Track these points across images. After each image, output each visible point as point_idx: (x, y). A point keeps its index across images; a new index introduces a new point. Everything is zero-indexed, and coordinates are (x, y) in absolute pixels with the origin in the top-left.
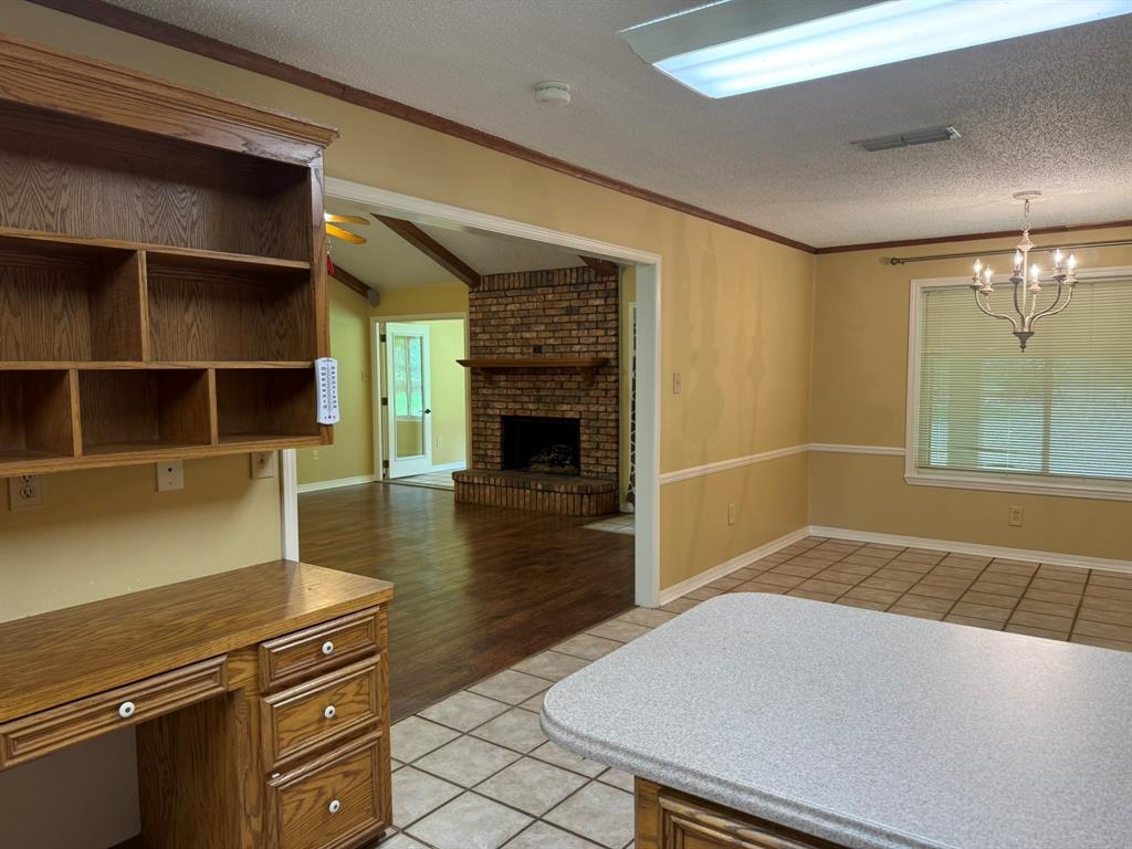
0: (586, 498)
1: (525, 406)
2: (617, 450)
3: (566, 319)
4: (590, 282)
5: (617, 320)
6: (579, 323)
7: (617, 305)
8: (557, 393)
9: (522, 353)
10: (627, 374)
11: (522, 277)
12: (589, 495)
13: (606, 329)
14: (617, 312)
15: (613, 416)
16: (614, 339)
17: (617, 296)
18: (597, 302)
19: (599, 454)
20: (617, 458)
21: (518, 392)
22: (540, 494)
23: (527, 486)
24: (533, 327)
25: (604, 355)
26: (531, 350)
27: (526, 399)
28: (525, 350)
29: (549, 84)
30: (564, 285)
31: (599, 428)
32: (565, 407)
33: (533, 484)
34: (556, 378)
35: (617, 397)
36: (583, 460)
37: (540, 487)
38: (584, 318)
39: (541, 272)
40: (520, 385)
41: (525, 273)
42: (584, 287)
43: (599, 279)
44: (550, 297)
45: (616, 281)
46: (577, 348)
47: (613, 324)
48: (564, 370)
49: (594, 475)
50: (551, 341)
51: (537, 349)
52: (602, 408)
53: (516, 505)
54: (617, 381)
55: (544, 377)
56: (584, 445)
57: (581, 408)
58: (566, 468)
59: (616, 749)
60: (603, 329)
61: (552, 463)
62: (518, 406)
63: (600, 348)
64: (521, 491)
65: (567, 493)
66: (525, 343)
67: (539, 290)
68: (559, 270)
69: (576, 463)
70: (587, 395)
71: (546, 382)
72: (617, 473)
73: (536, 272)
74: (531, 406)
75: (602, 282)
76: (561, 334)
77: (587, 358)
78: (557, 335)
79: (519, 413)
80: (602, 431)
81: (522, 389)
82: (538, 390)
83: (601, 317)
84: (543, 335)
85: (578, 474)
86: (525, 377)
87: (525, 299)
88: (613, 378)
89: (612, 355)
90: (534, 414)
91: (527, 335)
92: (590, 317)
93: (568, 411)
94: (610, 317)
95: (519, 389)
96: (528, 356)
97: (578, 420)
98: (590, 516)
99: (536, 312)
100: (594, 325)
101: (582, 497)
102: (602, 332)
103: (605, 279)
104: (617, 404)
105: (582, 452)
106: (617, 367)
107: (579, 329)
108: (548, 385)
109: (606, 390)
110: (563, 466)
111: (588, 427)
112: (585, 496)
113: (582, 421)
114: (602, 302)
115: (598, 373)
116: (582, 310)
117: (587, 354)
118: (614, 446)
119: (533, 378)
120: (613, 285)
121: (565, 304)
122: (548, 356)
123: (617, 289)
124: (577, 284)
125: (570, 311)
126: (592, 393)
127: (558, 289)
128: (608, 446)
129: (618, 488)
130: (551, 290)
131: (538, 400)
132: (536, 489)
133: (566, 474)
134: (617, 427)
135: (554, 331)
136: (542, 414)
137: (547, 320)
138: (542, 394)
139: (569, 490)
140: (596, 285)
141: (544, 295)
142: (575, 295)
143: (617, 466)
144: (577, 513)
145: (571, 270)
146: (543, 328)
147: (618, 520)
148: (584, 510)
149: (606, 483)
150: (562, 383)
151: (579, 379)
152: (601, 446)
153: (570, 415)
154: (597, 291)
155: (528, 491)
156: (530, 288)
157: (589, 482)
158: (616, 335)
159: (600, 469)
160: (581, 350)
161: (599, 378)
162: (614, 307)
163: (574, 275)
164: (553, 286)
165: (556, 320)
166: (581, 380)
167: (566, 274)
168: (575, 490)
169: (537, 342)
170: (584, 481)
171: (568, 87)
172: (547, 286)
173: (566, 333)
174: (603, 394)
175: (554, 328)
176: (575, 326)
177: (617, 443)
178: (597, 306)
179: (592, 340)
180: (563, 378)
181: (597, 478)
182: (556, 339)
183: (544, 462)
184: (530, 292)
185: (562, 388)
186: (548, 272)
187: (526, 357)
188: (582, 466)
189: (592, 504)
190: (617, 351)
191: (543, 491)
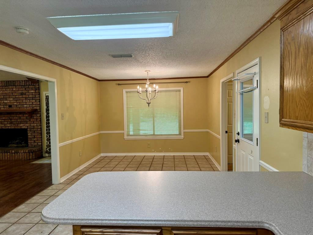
0: (31, 154)
1: (6, 125)
2: (41, 137)
3: (21, 96)
4: (29, 85)
5: (39, 97)
6: (26, 98)
7: (39, 93)
8: (18, 120)
9: (4, 108)
10: (44, 114)
11: (3, 82)
12: (32, 153)
13: (36, 100)
14: (39, 94)
15: (40, 127)
16: (39, 103)
17: (39, 90)
18: (32, 91)
19: (35, 139)
20: (42, 140)
21: (3, 121)
22: (13, 154)
23: (8, 152)
24: (8, 99)
25: (35, 108)
26: (8, 106)
27: (6, 123)
28: (5, 106)
29: (21, 28)
30: (20, 85)
31: (34, 131)
32: (21, 125)
33: (10, 151)
34: (18, 116)
35: (41, 121)
36: (29, 141)
37: (13, 152)
38: (27, 96)
39: (11, 81)
40: (3, 118)
41: (4, 81)
42: (27, 87)
43: (33, 84)
44: (14, 89)
45: (39, 85)
46: (25, 106)
47: (38, 98)
48: (21, 113)
49: (33, 146)
50: (15, 104)
51: (10, 106)
52: (36, 125)
53: (4, 159)
54: (40, 116)
55: (13, 115)
56: (30, 137)
57: (28, 125)
58: (23, 145)
59: (68, 219)
60: (35, 100)
61: (17, 143)
62: (3, 125)
63: (34, 106)
64: (6, 154)
65: (24, 153)
66: (5, 104)
67: (10, 87)
68: (18, 81)
69: (27, 142)
70: (30, 121)
71: (14, 117)
72: (42, 145)
73: (9, 81)
74: (8, 125)
75: (34, 85)
76: (19, 101)
77: (29, 109)
78: (17, 101)
79: (4, 128)
80: (36, 132)
81: (4, 120)
82: (11, 120)
83: (34, 96)
84: (12, 101)
85: (28, 146)
86: (5, 116)
87: (4, 90)
88: (39, 115)
89: (38, 108)
90: (9, 128)
91: (6, 102)
92: (30, 96)
93: (23, 126)
94: (37, 96)
95: (3, 119)
96: (7, 108)
97: (27, 129)
98: (33, 159)
99: (9, 94)
100: (31, 99)
101: (30, 154)
102: (34, 101)
103: (35, 84)
104: (41, 123)
105: (29, 139)
106: (40, 111)
107: (26, 100)
108: (15, 118)
109: (37, 119)
110: (22, 144)
111: (31, 131)
112: (31, 153)
113: (28, 129)
114: (34, 91)
115: (33, 114)
116: (27, 94)
117: (29, 108)
118: (40, 136)
119: (9, 116)
120: (38, 86)
121: (20, 92)
122: (14, 109)
123: (39, 88)
124: (24, 85)
125: (22, 94)
126: (31, 120)
127: (17, 87)
128: (38, 136)
129: (42, 149)
130: (15, 87)
131: (11, 123)
132: (12, 153)
133: (23, 147)
134: (41, 130)
135: (16, 100)
136: (13, 128)
137: (13, 97)
138: (12, 121)
139: (25, 151)
140: (31, 86)
141: (12, 89)
142: (24, 89)
143: (42, 142)
144: (28, 159)
145: (22, 81)
146: (12, 99)
147: (43, 159)
148: (31, 158)
149: (39, 148)
150: (20, 117)
151: (27, 115)
152: (36, 136)
153: (24, 127)
154: (32, 88)
155: (9, 154)
156: (6, 86)
157: (32, 148)
158: (40, 102)
159: (35, 144)
160: (27, 106)
161: (34, 115)
162: (38, 93)
163: (23, 83)
164: (15, 86)
165: (17, 97)
166: (28, 116)
167: (20, 82)
168: (27, 151)
169: (10, 104)
170: (30, 148)
171: (28, 30)
172: (13, 86)
173: (21, 101)
174: (36, 120)
175: (16, 99)
176: (24, 99)
177: (41, 135)
178: (32, 93)
179: (31, 103)
180: (20, 116)
181: (34, 147)
182: (17, 103)
183: (14, 144)
184: (6, 87)
185: (20, 119)
186: (13, 81)
187: (6, 109)
188: (29, 144)
189: (33, 155)
190: (40, 106)
191: (14, 153)
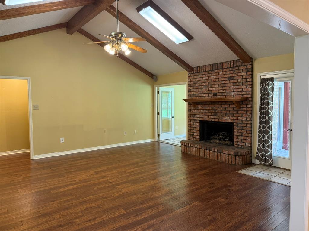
0: (237, 158)
1: (209, 117)
2: (251, 137)
3: (228, 82)
4: (240, 66)
5: (252, 81)
6: (234, 83)
7: (252, 75)
8: (223, 112)
9: (208, 96)
10: (256, 104)
11: (209, 66)
12: (239, 156)
13: (247, 85)
14: (252, 78)
15: (250, 122)
16: (250, 89)
17: (252, 71)
18: (243, 74)
19: (243, 138)
20: (251, 140)
21: (207, 111)
22: (216, 153)
23: (210, 149)
24: (213, 86)
25: (245, 96)
26: (212, 95)
27: (210, 114)
28: (210, 95)
30: (228, 68)
31: (242, 127)
32: (227, 118)
33: (213, 149)
34: (223, 106)
35: (251, 114)
36: (235, 140)
37: (216, 150)
38: (236, 81)
39: (217, 64)
40: (207, 108)
41: (210, 65)
42: (237, 68)
43: (244, 64)
44: (221, 73)
45: (252, 65)
46: (233, 93)
47: (250, 83)
48: (226, 103)
49: (240, 146)
50: (221, 91)
51: (215, 95)
52: (244, 119)
53: (206, 157)
54: (251, 107)
55: (218, 106)
56: (235, 134)
57: (234, 118)
58: (227, 142)
60: (245, 85)
61: (220, 139)
62: (206, 117)
63: (243, 93)
64: (208, 151)
65: (229, 154)
66: (210, 92)
67: (216, 71)
68: (225, 62)
69: (231, 140)
70: (237, 113)
71: (218, 107)
72: (251, 147)
73: (215, 64)
74: (212, 117)
75: (245, 65)
76: (226, 88)
77: (238, 98)
78: (224, 88)
79: (207, 119)
80: (244, 128)
81: (208, 110)
82: (215, 110)
83: (244, 80)
84: (218, 89)
85: (233, 145)
86: (209, 106)
87: (210, 75)
88: (250, 106)
89: (249, 96)
90: (213, 120)
91: (211, 89)
92: (239, 80)
93: (228, 119)
94: (248, 80)
95: (207, 110)
96: (211, 97)
97: (233, 123)
98: (239, 165)
99: (215, 80)
100: (241, 84)
101: (236, 157)
102: (245, 87)
103: (246, 64)
104: (252, 117)
105: (235, 137)
106: (252, 101)
107: (234, 86)
108: (219, 108)
109: (246, 111)
110: (225, 141)
111: (237, 126)
112: (237, 156)
113: (235, 124)
114: (245, 74)
115: (242, 104)
116: (235, 78)
117: (237, 96)
118: (250, 135)
119: (213, 106)
120: (250, 67)
121: (228, 76)
122: (219, 97)
123: (252, 68)
124: (233, 67)
125: (230, 78)
126: (239, 112)
127: (225, 70)
128: (247, 135)
129: (251, 153)
130: (221, 70)
131: (215, 114)
132: (215, 151)
133: (226, 145)
134: (251, 127)
135: (222, 87)
136: (217, 120)
137: (219, 83)
138: (217, 112)
140: (242, 67)
141: (218, 73)
142: (232, 72)
143: (251, 143)
144: (234, 163)
145: (231, 62)
146: (217, 86)
147: (252, 168)
148: (237, 162)
149: (246, 150)
150: (225, 108)
151: (234, 106)
152: (244, 134)
153: (229, 121)
154: (242, 70)
155: (211, 152)
156: (213, 70)
157: (238, 150)
158: (252, 88)
159: (243, 144)
160: (235, 94)
161: (243, 106)
162: (250, 76)
163: (232, 64)
164: (222, 69)
165: (223, 82)
166: (235, 107)
167: (228, 63)
168: (232, 153)
169: (215, 92)
170: (236, 149)
172: (220, 69)
173: (228, 88)
174: (245, 112)
175: (222, 85)
176: (232, 84)
177: (251, 133)
178: (242, 76)
179: (240, 90)
180: (226, 106)
181: (241, 148)
182: (223, 90)
183: (217, 139)
184: (212, 72)
185: (225, 110)
186: (220, 63)
187: (210, 98)
188: (234, 142)
189: (240, 160)
190: (252, 94)
191: (217, 152)
